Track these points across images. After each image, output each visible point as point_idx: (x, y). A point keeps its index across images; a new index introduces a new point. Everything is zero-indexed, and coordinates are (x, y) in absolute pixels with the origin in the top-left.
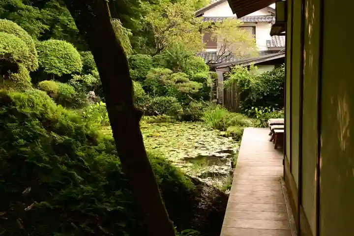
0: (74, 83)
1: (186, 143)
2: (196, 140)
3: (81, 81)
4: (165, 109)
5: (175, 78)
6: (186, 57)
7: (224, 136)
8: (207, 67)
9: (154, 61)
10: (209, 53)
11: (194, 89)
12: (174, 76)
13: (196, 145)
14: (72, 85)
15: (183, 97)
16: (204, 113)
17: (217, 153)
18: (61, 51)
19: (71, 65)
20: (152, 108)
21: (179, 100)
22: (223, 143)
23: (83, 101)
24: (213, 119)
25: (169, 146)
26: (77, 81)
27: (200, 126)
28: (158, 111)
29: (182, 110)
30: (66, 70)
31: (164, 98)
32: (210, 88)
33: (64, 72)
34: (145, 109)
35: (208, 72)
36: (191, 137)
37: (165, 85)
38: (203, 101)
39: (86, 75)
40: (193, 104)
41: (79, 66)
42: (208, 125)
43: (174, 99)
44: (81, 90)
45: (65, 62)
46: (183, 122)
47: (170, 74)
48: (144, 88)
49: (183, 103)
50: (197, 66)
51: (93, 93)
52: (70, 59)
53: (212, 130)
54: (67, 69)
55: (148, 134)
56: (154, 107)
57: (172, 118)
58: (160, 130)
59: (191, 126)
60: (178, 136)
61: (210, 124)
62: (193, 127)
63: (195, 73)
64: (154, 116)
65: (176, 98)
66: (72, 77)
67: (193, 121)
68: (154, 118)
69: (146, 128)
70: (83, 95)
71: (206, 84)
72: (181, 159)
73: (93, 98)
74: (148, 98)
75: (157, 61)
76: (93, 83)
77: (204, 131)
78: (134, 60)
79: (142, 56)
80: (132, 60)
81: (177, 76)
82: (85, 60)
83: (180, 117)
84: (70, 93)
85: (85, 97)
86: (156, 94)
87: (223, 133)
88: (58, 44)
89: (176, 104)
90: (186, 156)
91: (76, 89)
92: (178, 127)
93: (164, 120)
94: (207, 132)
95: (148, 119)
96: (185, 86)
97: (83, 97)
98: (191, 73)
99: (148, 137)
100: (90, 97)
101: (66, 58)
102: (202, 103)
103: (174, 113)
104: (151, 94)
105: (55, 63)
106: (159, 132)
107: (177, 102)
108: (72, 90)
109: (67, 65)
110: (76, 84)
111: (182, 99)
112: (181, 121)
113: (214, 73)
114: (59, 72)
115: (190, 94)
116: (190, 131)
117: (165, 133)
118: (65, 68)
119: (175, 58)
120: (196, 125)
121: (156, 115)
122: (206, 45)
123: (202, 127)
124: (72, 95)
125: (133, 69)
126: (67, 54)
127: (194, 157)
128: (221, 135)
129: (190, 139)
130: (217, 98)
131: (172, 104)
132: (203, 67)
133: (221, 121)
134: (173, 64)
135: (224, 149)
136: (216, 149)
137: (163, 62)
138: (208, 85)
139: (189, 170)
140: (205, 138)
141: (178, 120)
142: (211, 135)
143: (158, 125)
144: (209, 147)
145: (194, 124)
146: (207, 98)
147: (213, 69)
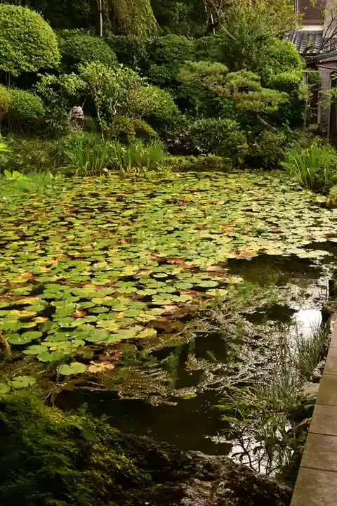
0: (42, 89)
1: (241, 220)
2: (263, 214)
3: (56, 87)
4: (214, 142)
5: (232, 82)
6: (261, 39)
7: (323, 205)
8: (301, 62)
9: (199, 48)
10: (309, 34)
11: (270, 104)
12: (231, 78)
13: (260, 225)
14: (39, 94)
15: (250, 120)
16: (287, 153)
17: (302, 250)
18: (18, 26)
19: (36, 56)
20: (191, 141)
21: (243, 126)
22: (318, 224)
23: (60, 124)
24: (303, 166)
25: (204, 227)
26: (48, 86)
27: (276, 180)
28: (202, 147)
29: (246, 145)
30: (28, 65)
31: (212, 122)
32: (303, 102)
33: (24, 68)
34: (177, 141)
35: (302, 71)
36: (254, 206)
37: (217, 96)
38: (289, 128)
39: (66, 75)
40: (269, 136)
41: (54, 56)
42: (294, 179)
43: (231, 123)
44: (56, 103)
45: (25, 49)
46: (247, 170)
47: (224, 74)
48: (176, 101)
49: (250, 132)
50: (282, 58)
51: (80, 109)
52: (35, 42)
53: (300, 190)
54: (30, 62)
55: (169, 197)
56: (195, 139)
57: (226, 162)
58: (195, 187)
59: (259, 179)
60: (228, 202)
61: (298, 177)
62: (264, 182)
63: (276, 74)
64: (192, 157)
65: (237, 121)
66: (39, 79)
67: (265, 169)
68: (191, 160)
69: (171, 181)
70: (60, 114)
71: (296, 95)
72: (220, 264)
73: (79, 121)
74: (183, 121)
75: (205, 49)
76: (79, 91)
77: (284, 191)
78: (161, 47)
79: (178, 39)
80: (158, 46)
81: (237, 78)
82: (67, 45)
83: (241, 161)
84: (33, 110)
85: (65, 117)
86: (200, 112)
87: (320, 199)
88: (13, 12)
89: (235, 133)
90: (232, 256)
91: (47, 102)
92: (234, 181)
93: (211, 165)
94: (289, 196)
95: (180, 161)
96: (252, 99)
97: (60, 118)
98: (269, 72)
99: (168, 202)
100: (73, 119)
101: (28, 40)
102: (286, 133)
103: (232, 151)
104: (190, 114)
105: (6, 50)
106: (192, 192)
107: (240, 129)
108: (38, 102)
109: (30, 54)
110: (47, 92)
111: (250, 124)
112: (243, 168)
113: (314, 71)
114: (15, 68)
115: (262, 114)
116: (255, 190)
117: (204, 194)
118: (26, 60)
119: (237, 42)
120: (269, 177)
121: (197, 153)
122: (304, 18)
123: (281, 182)
124: (38, 114)
125: (159, 64)
126: (29, 33)
127: (248, 258)
128: (317, 204)
129: (251, 210)
130: (319, 122)
131: (229, 133)
132: (292, 61)
133: (318, 172)
134: (234, 53)
135: (320, 237)
136: (302, 238)
137: (215, 51)
138: (300, 97)
139: (231, 295)
140: (282, 208)
141: (236, 165)
142: (296, 202)
143: (196, 176)
144: (286, 233)
145: (266, 174)
146: (296, 123)
147: (313, 64)
